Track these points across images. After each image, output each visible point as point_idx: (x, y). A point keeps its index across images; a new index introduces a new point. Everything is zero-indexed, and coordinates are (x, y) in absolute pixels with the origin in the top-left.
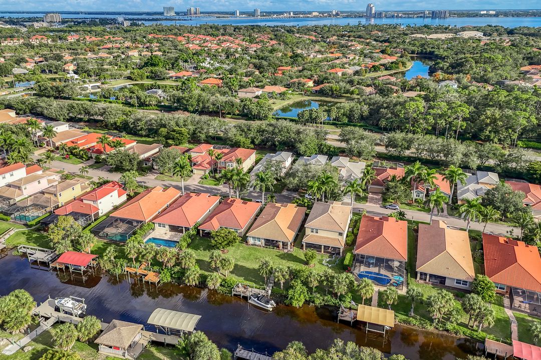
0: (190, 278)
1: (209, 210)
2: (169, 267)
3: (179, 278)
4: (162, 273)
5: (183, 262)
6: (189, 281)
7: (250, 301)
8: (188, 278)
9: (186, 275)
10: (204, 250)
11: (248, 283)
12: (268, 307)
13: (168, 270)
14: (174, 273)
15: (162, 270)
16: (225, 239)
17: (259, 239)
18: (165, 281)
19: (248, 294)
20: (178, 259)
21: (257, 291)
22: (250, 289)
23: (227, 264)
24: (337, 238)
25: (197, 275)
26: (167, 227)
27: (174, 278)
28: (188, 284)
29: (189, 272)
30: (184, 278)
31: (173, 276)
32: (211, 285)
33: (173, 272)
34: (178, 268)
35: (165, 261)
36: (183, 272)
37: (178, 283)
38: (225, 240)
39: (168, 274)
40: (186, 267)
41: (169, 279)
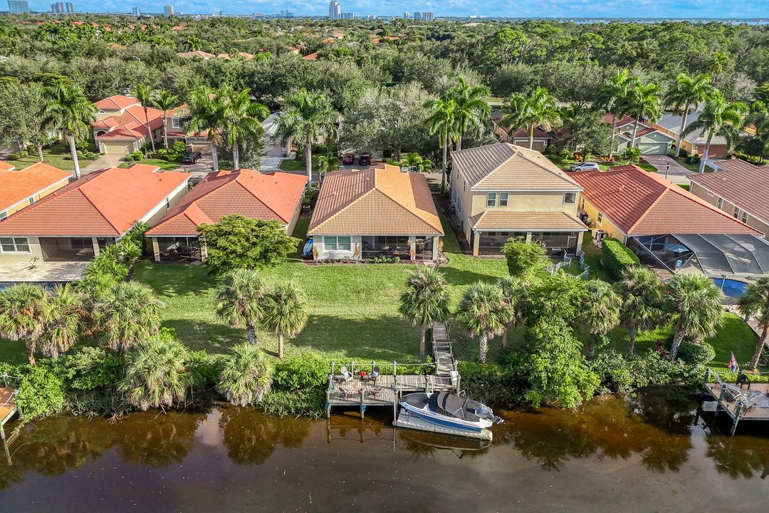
0: (151, 381)
1: (164, 203)
2: (56, 355)
3: (100, 391)
4: (25, 383)
5: (113, 325)
6: (147, 393)
7: (401, 421)
8: (141, 380)
9: (132, 371)
10: (180, 292)
11: (366, 364)
12: (479, 430)
13: (50, 366)
14: (78, 375)
15: (26, 371)
16: (255, 240)
17: (345, 241)
18: (42, 409)
19: (388, 397)
20: (88, 321)
21: (415, 381)
22: (383, 381)
23: (286, 309)
24: (561, 210)
25: (178, 364)
26: (35, 249)
27: (80, 393)
28: (145, 406)
29: (143, 357)
30: (123, 387)
31: (76, 385)
32: (240, 392)
33: (72, 372)
34: (95, 352)
35: (34, 337)
36: (116, 366)
37: (101, 411)
38: (254, 244)
39: (54, 383)
40: (127, 346)
41: (59, 402)
